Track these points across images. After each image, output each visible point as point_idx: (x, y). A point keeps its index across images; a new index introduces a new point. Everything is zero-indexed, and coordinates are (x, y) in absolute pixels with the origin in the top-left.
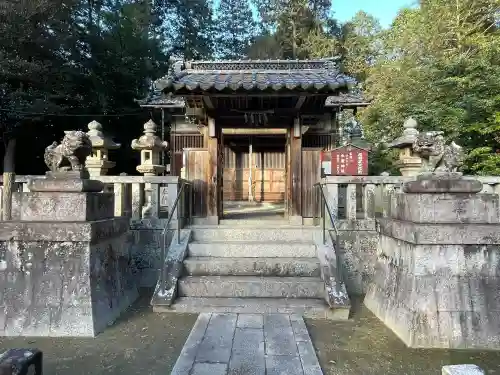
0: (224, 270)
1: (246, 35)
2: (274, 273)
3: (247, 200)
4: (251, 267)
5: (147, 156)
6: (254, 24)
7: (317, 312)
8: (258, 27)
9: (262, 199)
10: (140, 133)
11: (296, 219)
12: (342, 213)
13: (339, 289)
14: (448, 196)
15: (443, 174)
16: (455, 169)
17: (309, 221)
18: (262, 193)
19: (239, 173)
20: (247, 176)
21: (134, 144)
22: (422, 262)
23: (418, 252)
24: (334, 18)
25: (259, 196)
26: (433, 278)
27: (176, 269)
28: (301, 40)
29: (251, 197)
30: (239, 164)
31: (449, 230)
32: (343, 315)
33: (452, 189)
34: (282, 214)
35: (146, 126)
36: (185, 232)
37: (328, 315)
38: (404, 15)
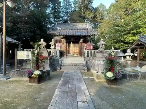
0: (68, 65)
1: (70, 10)
2: (76, 66)
3: (71, 54)
4: (72, 65)
5: (53, 45)
6: (72, 7)
7: (82, 71)
8: (73, 8)
9: (74, 54)
10: (51, 41)
11: (80, 57)
12: (88, 56)
13: (86, 67)
14: (101, 53)
17: (82, 58)
18: (74, 53)
19: (69, 48)
20: (71, 49)
21: (50, 43)
22: (97, 62)
23: (96, 61)
24: (93, 6)
25: (73, 53)
26: (98, 65)
27: (60, 65)
28: (84, 12)
29: (71, 53)
30: (69, 46)
31: (101, 58)
32: (86, 71)
34: (78, 57)
35: (52, 40)
36: (61, 59)
37: (84, 71)
38: (112, 5)
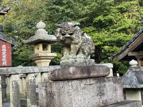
14: (92, 81)
15: (82, 60)
16: (90, 56)
33: (92, 74)
